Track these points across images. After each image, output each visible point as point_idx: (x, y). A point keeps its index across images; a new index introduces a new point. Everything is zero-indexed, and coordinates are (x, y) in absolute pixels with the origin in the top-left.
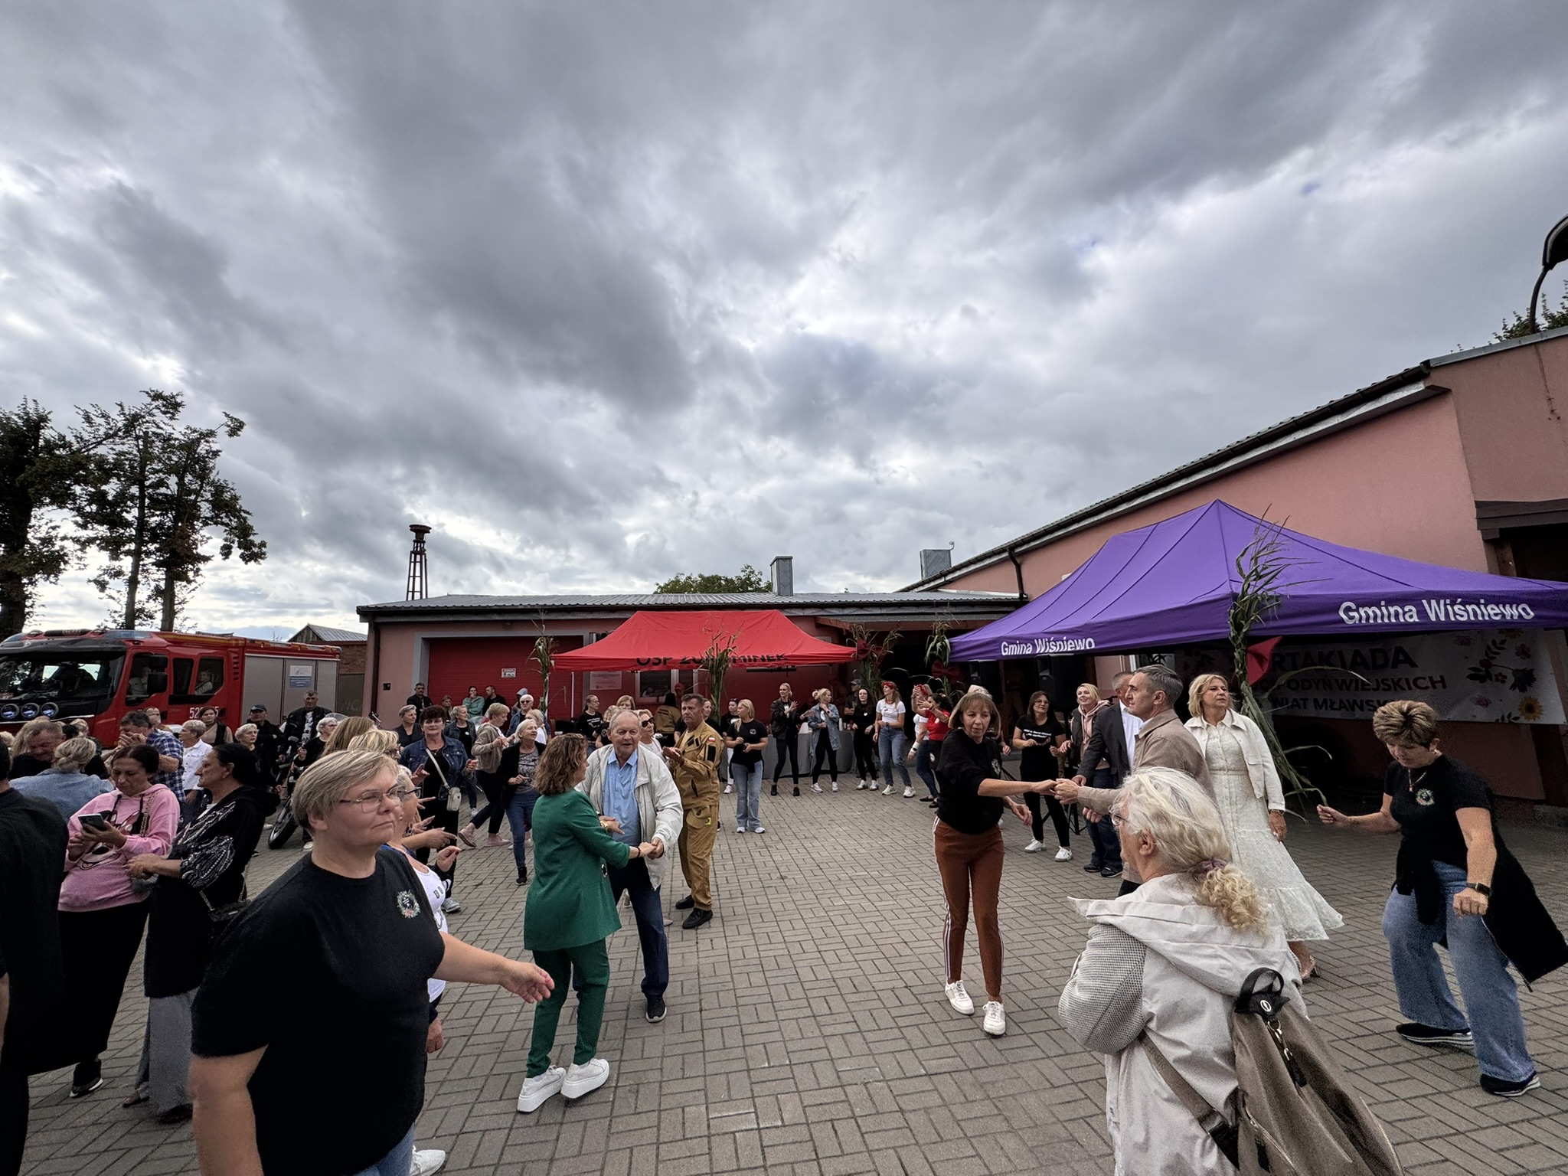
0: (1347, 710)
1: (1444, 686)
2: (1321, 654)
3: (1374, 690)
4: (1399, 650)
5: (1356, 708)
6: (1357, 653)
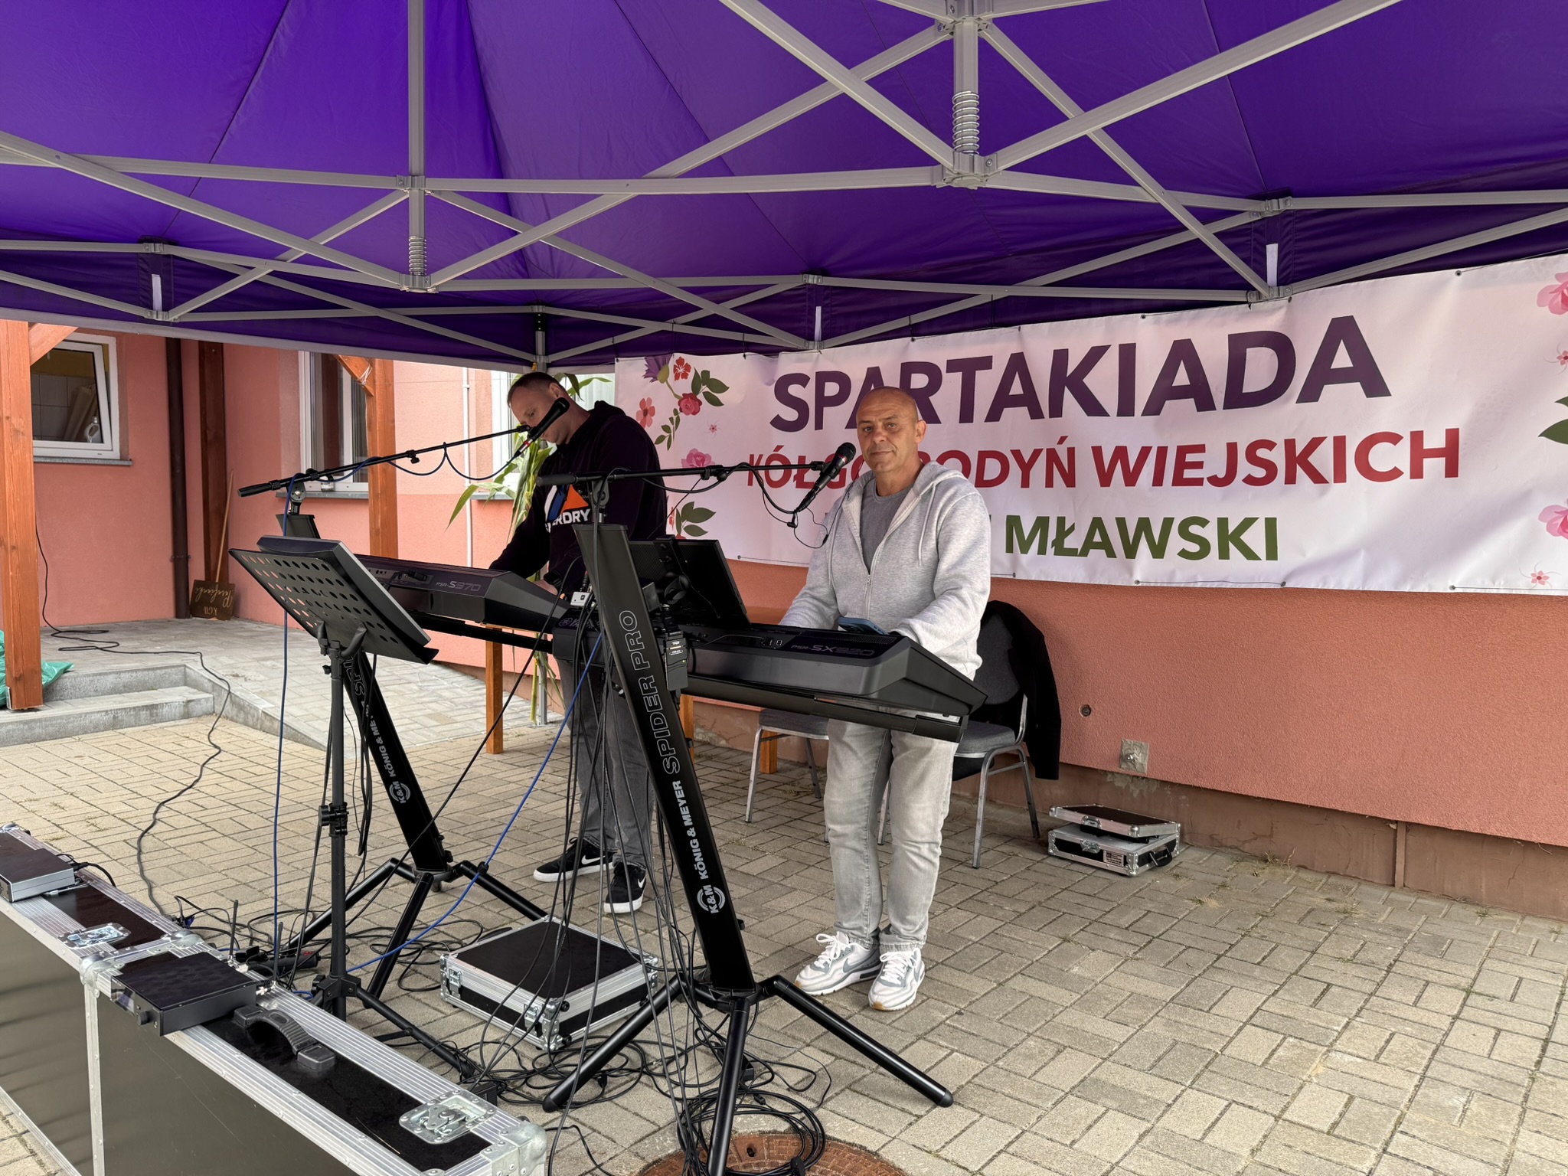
0: (1111, 554)
1: (1452, 471)
2: (1060, 357)
3: (1215, 481)
4: (1343, 330)
5: (1143, 547)
6: (1183, 352)
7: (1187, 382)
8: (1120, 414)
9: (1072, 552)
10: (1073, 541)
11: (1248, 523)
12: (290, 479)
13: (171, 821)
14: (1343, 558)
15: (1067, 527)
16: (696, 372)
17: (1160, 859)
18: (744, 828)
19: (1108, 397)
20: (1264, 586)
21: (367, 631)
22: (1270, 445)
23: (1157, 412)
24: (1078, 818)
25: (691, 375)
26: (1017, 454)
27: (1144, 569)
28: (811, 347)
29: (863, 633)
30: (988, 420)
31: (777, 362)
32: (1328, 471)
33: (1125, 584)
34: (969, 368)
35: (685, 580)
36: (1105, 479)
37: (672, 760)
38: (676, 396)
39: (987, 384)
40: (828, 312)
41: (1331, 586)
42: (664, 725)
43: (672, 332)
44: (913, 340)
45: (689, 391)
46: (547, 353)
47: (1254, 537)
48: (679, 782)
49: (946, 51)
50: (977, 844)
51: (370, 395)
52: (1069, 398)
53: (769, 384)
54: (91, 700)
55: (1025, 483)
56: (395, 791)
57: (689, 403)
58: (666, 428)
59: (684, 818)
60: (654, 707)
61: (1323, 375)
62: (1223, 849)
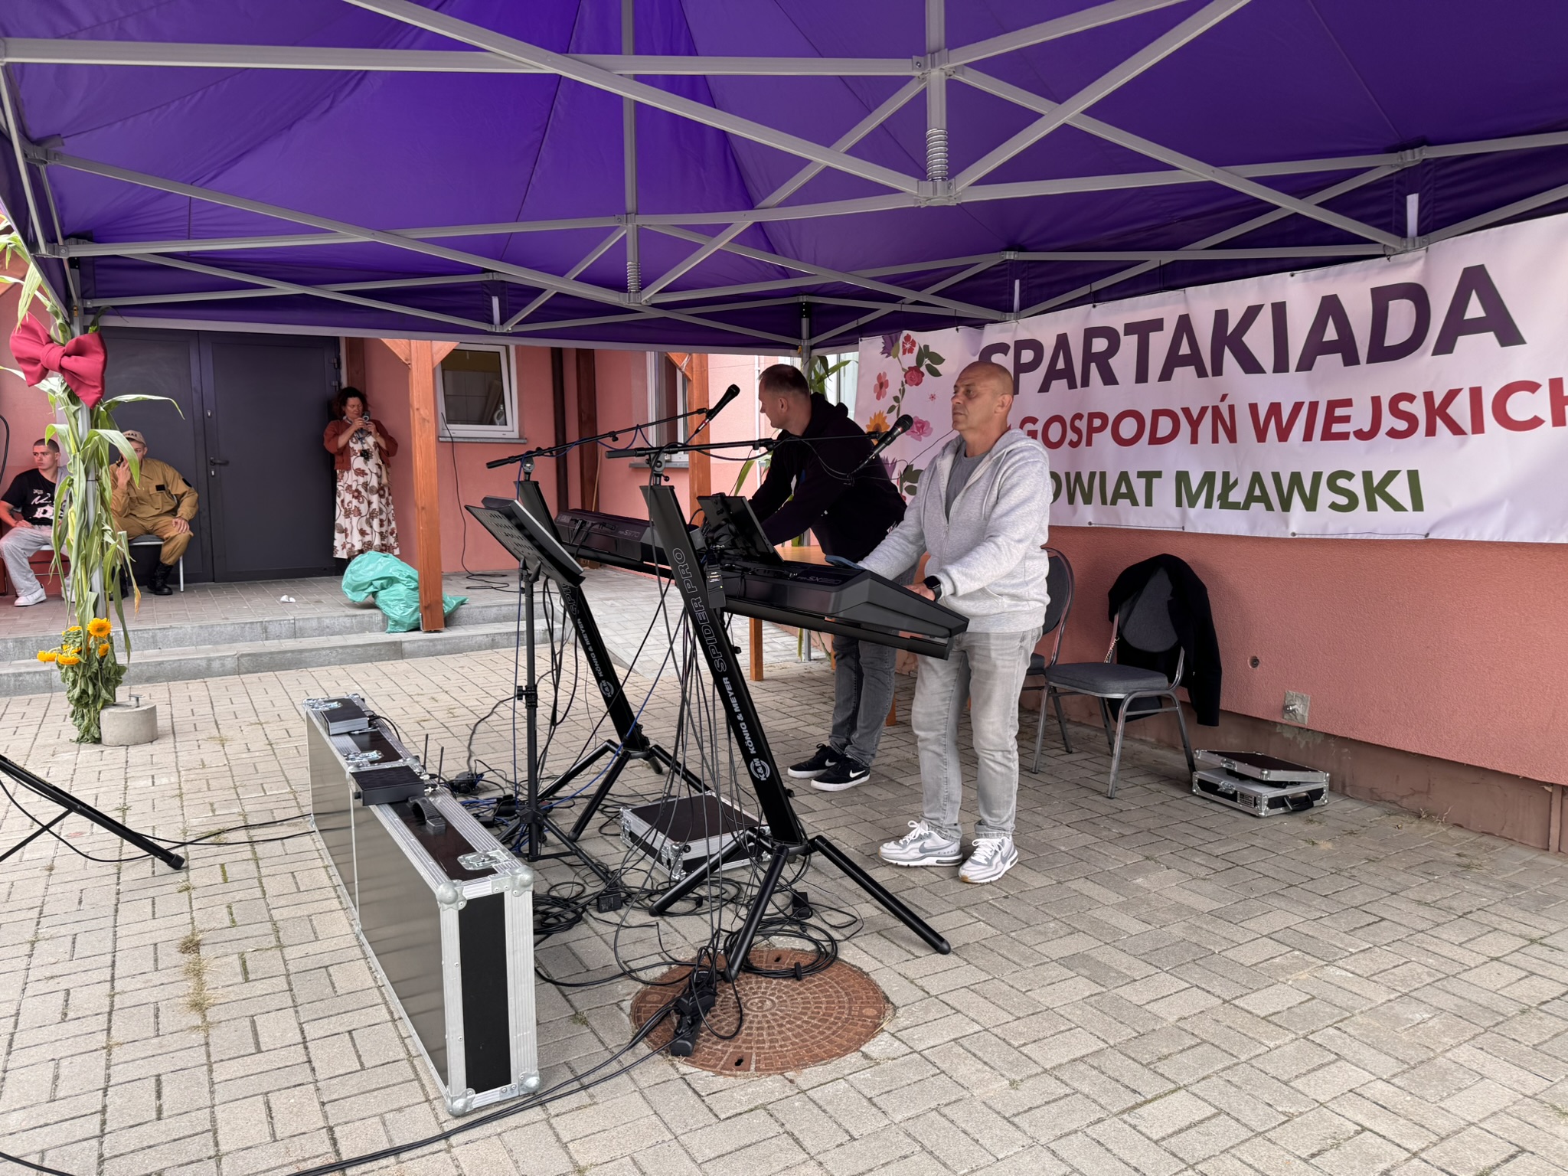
0: (1269, 507)
2: (1221, 316)
3: (1361, 435)
4: (1476, 280)
5: (1296, 500)
6: (1331, 307)
7: (1335, 337)
8: (1275, 371)
9: (1235, 506)
10: (1237, 495)
11: (1391, 475)
14: (1485, 509)
15: (1231, 481)
16: (920, 347)
19: (1265, 355)
20: (1409, 537)
22: (1410, 398)
23: (1309, 368)
25: (916, 350)
26: (1186, 411)
27: (1299, 522)
28: (1010, 318)
30: (1161, 379)
31: (982, 333)
32: (1466, 423)
33: (1282, 536)
34: (1143, 330)
36: (1261, 435)
38: (903, 369)
39: (1159, 344)
40: (1025, 284)
41: (1473, 537)
43: (901, 312)
44: (1095, 306)
45: (914, 364)
46: (811, 336)
47: (1399, 489)
50: (1112, 777)
51: (689, 380)
52: (1228, 355)
55: (1194, 440)
57: (913, 376)
58: (896, 399)
61: (1457, 326)
62: (1382, 803)
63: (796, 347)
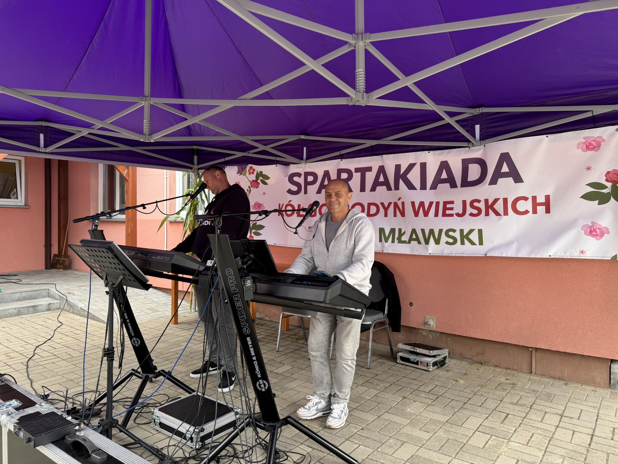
0: (419, 243)
1: (548, 211)
2: (398, 167)
3: (458, 215)
4: (505, 158)
5: (432, 240)
6: (444, 166)
7: (446, 177)
8: (421, 189)
9: (404, 242)
10: (405, 238)
11: (471, 231)
12: (94, 216)
13: (41, 354)
14: (508, 245)
15: (402, 232)
16: (257, 172)
17: (441, 364)
18: (276, 354)
19: (416, 182)
20: (478, 255)
21: (124, 277)
22: (479, 201)
23: (435, 188)
24: (408, 348)
25: (255, 173)
26: (382, 204)
27: (432, 249)
28: (302, 162)
29: (323, 276)
30: (371, 191)
31: (289, 168)
32: (501, 211)
33: (425, 255)
34: (363, 171)
35: (252, 256)
36: (416, 214)
37: (247, 329)
38: (249, 181)
39: (370, 177)
40: (308, 149)
41: (504, 255)
42: (243, 315)
43: (248, 156)
44: (341, 160)
45: (255, 179)
46: (198, 164)
47: (474, 237)
48: (249, 338)
49: (352, 54)
50: (369, 359)
51: (127, 180)
52: (401, 183)
53: (286, 177)
54: (9, 304)
55: (386, 215)
56: (134, 341)
57: (255, 184)
59: (251, 352)
60: (239, 307)
61: (498, 175)
62: (465, 359)
63: (191, 168)
